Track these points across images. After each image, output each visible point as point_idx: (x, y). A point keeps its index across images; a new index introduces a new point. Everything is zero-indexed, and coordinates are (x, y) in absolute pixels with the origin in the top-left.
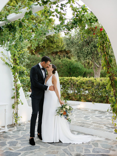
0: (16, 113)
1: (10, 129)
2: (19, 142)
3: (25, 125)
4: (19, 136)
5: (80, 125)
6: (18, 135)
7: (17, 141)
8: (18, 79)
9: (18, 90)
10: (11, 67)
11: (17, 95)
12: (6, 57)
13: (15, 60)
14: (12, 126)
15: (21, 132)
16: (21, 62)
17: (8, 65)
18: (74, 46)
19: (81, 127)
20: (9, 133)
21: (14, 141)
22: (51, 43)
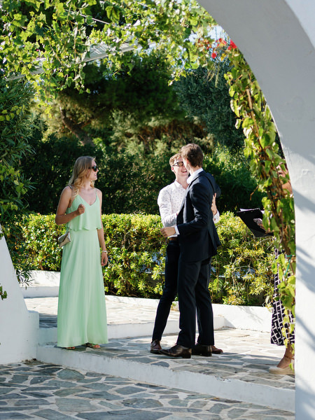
3: (9, 372)
5: (201, 370)
16: (4, 152)
18: (212, 102)
19: (202, 375)
22: (135, 94)
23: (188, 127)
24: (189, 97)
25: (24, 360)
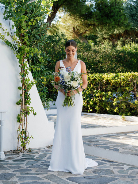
0: (23, 130)
1: (11, 156)
2: (17, 175)
3: (38, 152)
4: (20, 167)
5: (136, 153)
6: (20, 165)
7: (15, 173)
8: (27, 70)
9: (26, 89)
10: (16, 49)
11: (25, 99)
12: (7, 31)
13: (22, 37)
14: (16, 152)
15: (27, 161)
17: (11, 46)
19: (136, 156)
20: (7, 162)
21: (10, 173)
23: (133, 33)
24: (132, 16)
25: (47, 146)
